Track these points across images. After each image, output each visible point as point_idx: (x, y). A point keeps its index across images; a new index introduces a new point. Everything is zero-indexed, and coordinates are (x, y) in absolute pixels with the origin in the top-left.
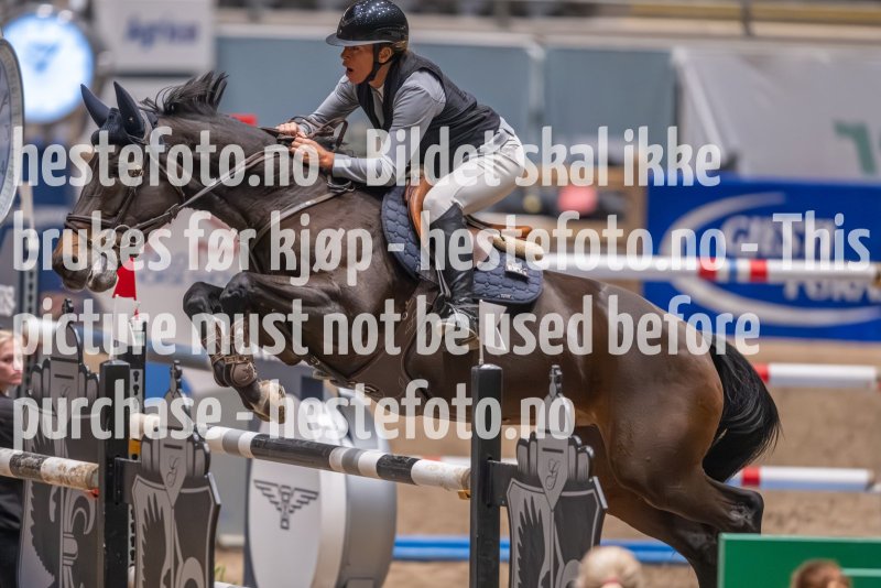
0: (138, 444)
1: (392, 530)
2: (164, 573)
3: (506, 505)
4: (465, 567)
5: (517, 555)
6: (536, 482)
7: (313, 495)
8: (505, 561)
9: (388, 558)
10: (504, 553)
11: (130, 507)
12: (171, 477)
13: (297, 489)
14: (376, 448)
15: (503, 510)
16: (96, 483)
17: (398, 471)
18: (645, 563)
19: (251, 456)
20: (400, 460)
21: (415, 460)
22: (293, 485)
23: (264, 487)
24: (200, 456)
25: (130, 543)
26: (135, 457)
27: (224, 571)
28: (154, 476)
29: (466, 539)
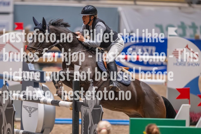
1: (54, 117)
2: (2, 127)
3: (81, 111)
4: (71, 125)
5: (83, 123)
6: (87, 106)
8: (80, 124)
9: (54, 123)
10: (80, 122)
12: (4, 105)
13: (33, 108)
14: (51, 98)
15: (80, 112)
17: (56, 103)
18: (112, 124)
20: (56, 101)
21: (60, 101)
22: (32, 107)
23: (25, 107)
27: (16, 126)
29: (71, 119)
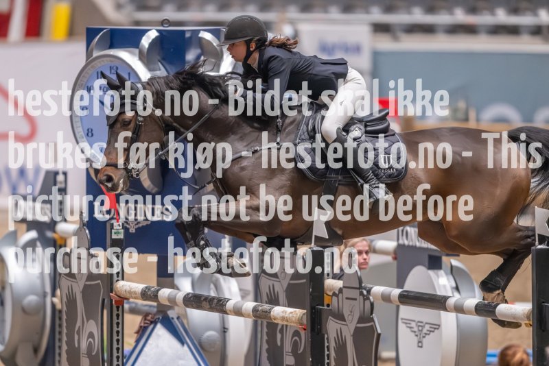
0: (330, 297)
1: (485, 348)
7: (437, 327)
11: (326, 336)
12: (350, 318)
13: (426, 323)
14: (475, 297)
16: (305, 322)
17: (488, 311)
19: (399, 303)
20: (489, 305)
21: (497, 305)
22: (425, 321)
23: (407, 322)
24: (368, 304)
25: (326, 358)
26: (328, 305)
28: (340, 317)
